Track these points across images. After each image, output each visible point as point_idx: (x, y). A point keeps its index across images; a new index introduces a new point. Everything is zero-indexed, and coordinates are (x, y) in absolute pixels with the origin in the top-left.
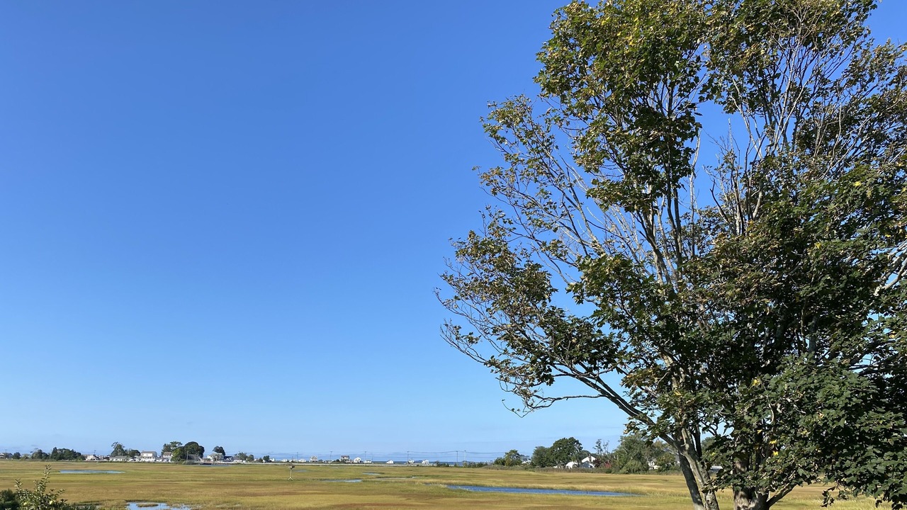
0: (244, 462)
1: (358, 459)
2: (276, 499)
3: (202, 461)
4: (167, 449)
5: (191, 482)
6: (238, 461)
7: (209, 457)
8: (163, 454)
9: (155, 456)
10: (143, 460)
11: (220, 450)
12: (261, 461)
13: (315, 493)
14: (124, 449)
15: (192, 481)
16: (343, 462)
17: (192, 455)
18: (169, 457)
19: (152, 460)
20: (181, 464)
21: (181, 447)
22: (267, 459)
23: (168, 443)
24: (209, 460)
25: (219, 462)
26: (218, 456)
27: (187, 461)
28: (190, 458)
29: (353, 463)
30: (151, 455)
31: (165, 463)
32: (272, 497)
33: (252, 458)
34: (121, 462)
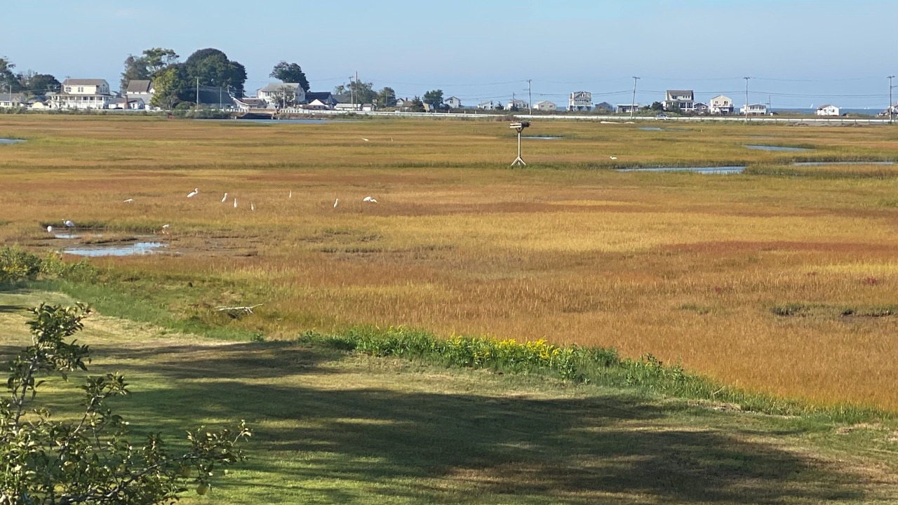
0: (367, 109)
1: (721, 101)
2: (486, 226)
3: (244, 108)
4: (138, 71)
5: (222, 172)
6: (350, 108)
7: (262, 96)
8: (125, 86)
9: (104, 92)
10: (72, 104)
11: (292, 74)
12: (417, 106)
13: (607, 208)
14: (15, 71)
15: (223, 166)
16: (677, 109)
17: (211, 90)
18: (146, 96)
19: (96, 105)
20: (181, 116)
21: (176, 66)
22: (435, 99)
23: (139, 55)
24: (263, 104)
25: (291, 110)
26: (289, 92)
27: (198, 109)
28: (207, 99)
29: (707, 114)
30: (90, 90)
31: (137, 114)
32: (472, 219)
33: (388, 99)
34: (10, 111)
